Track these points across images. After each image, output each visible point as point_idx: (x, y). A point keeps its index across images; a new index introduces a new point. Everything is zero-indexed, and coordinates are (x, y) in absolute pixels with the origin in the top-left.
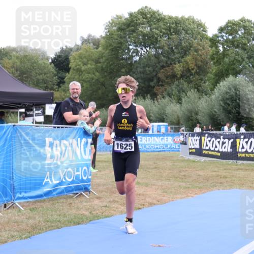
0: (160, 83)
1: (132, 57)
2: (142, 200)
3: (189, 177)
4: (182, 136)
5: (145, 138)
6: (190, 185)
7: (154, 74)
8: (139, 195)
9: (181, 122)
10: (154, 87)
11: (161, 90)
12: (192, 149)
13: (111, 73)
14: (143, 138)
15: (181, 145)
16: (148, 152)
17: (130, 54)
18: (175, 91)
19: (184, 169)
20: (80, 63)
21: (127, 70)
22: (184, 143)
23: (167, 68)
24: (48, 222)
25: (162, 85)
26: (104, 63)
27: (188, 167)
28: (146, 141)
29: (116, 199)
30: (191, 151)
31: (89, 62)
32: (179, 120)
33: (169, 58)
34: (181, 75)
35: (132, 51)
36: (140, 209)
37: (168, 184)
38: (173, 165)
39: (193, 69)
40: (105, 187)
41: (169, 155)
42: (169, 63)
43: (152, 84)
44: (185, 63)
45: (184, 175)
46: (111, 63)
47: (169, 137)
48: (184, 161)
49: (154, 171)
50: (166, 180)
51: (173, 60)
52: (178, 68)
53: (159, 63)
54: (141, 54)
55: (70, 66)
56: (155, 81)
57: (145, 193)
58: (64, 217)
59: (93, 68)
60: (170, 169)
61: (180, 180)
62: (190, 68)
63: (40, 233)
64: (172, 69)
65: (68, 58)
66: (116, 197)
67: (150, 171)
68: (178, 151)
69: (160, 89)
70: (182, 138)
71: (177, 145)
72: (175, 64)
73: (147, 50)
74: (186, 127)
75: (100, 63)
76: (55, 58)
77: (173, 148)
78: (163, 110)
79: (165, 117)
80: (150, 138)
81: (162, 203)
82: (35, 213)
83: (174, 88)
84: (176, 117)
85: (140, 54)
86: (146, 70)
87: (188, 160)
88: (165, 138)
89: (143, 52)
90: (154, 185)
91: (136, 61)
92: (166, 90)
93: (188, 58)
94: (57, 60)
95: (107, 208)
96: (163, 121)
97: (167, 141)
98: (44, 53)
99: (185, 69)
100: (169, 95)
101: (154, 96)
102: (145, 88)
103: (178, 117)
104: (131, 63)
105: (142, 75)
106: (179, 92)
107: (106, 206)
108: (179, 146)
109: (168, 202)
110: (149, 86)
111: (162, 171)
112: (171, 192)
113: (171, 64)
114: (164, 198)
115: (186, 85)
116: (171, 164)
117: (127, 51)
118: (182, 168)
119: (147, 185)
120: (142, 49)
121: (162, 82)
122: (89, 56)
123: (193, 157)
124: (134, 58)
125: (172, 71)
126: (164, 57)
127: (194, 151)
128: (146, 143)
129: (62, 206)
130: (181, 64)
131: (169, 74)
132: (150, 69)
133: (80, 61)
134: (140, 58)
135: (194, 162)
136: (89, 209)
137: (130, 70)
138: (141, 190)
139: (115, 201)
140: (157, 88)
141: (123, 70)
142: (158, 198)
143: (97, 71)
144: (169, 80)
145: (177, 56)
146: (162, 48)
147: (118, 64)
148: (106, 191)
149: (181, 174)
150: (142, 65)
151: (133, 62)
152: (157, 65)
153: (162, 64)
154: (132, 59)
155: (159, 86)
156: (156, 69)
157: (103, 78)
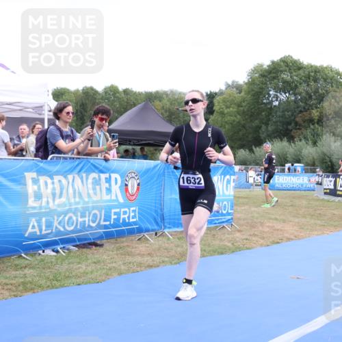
0: (298, 127)
1: (272, 101)
4: (318, 177)
5: (282, 177)
7: (293, 118)
8: (278, 230)
9: (316, 163)
10: (291, 130)
11: (297, 134)
12: (326, 189)
13: (251, 116)
14: (280, 177)
15: (316, 186)
16: (285, 190)
17: (270, 99)
18: (309, 136)
20: (223, 106)
21: (267, 114)
22: (320, 184)
23: (304, 113)
25: (299, 129)
26: (245, 106)
27: (323, 206)
28: (283, 180)
29: (256, 233)
30: (325, 191)
31: (232, 106)
32: (314, 162)
33: (307, 104)
34: (318, 120)
35: (272, 96)
36: (278, 243)
37: (305, 221)
39: (330, 115)
40: (245, 221)
41: (305, 194)
42: (307, 108)
43: (290, 127)
45: (320, 214)
46: (251, 107)
47: (305, 178)
48: (318, 200)
49: (291, 208)
50: (302, 217)
51: (311, 106)
52: (315, 114)
53: (298, 107)
55: (214, 109)
56: (293, 124)
57: (282, 228)
59: (235, 112)
60: (305, 208)
61: (316, 218)
62: (327, 114)
64: (310, 114)
67: (287, 208)
68: (314, 190)
69: (297, 132)
70: (317, 179)
71: (312, 185)
72: (313, 109)
73: (286, 96)
75: (242, 106)
77: (308, 187)
79: (301, 158)
80: (287, 177)
81: (299, 239)
82: (182, 242)
83: (308, 133)
84: (311, 158)
85: (279, 99)
86: (285, 114)
87: (323, 200)
88: (301, 178)
90: (291, 221)
91: (275, 106)
92: (302, 133)
93: (326, 103)
95: (248, 241)
97: (303, 181)
100: (306, 138)
101: (291, 139)
102: (283, 131)
103: (313, 158)
104: (271, 107)
105: (281, 119)
107: (247, 239)
108: (314, 186)
110: (287, 129)
111: (298, 209)
112: (307, 229)
113: (308, 109)
114: (302, 234)
116: (307, 203)
117: (267, 96)
118: (318, 206)
119: (284, 221)
120: (281, 94)
122: (232, 100)
123: (327, 197)
125: (309, 116)
126: (302, 102)
127: (328, 191)
130: (318, 109)
131: (306, 118)
132: (289, 113)
134: (279, 103)
136: (231, 241)
137: (270, 114)
138: (278, 226)
139: (255, 235)
140: (294, 131)
141: (263, 113)
142: (296, 233)
143: (239, 114)
144: (306, 124)
145: (314, 102)
146: (300, 94)
147: (259, 108)
148: (247, 225)
149: (317, 212)
150: (281, 110)
151: (273, 107)
152: (296, 109)
153: (300, 109)
154: (272, 104)
155: (296, 130)
156: (295, 114)
157: (243, 120)
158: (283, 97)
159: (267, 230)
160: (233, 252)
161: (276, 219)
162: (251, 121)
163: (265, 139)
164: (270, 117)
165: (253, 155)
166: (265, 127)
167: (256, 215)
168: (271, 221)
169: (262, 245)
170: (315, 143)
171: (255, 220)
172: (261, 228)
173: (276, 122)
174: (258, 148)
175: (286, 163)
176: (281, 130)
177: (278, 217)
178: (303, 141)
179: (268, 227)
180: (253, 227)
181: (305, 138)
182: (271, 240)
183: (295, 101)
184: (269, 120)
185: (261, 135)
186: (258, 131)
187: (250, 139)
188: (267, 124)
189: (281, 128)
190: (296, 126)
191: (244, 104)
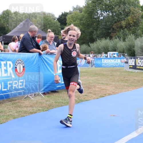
0: (114, 31)
1: (99, 17)
2: (105, 92)
3: (130, 80)
4: (126, 59)
5: (106, 60)
6: (129, 84)
7: (111, 26)
8: (103, 89)
9: (125, 51)
10: (111, 33)
11: (114, 35)
12: (130, 66)
13: (88, 26)
14: (105, 60)
15: (125, 64)
16: (108, 67)
17: (98, 15)
18: (122, 35)
19: (127, 76)
20: (72, 21)
21: (97, 24)
22: (127, 63)
23: (118, 23)
24: (57, 103)
25: (115, 32)
26: (84, 20)
27: (129, 75)
28: (107, 61)
29: (91, 92)
30: (130, 67)
31: (77, 20)
32: (124, 51)
33: (119, 18)
34: (125, 27)
35: (99, 14)
36: (104, 97)
37: (118, 84)
38: (121, 74)
39: (131, 24)
40: (85, 85)
41: (119, 69)
42: (119, 20)
43: (110, 31)
44: (127, 20)
45: (127, 80)
46: (88, 20)
47: (118, 60)
48: (126, 72)
49: (111, 77)
50: (117, 82)
51: (121, 19)
52: (123, 23)
53: (114, 20)
54: (104, 16)
55: (67, 22)
56: (111, 29)
57: (106, 89)
58: (65, 100)
59: (79, 23)
60: (119, 76)
61: (125, 82)
62: (130, 23)
63: (53, 108)
64: (121, 23)
65: (66, 18)
66: (91, 90)
67: (109, 77)
68: (123, 67)
69: (114, 34)
70: (125, 60)
71: (123, 64)
72: (122, 21)
73: (107, 13)
74: (127, 54)
75: (82, 20)
76: (59, 18)
77: (121, 65)
78: (116, 45)
79: (116, 49)
80: (108, 60)
81: (115, 94)
82: (49, 98)
83: (121, 33)
84: (122, 48)
85: (103, 16)
86: (107, 24)
87: (129, 72)
88: (117, 60)
89: (105, 15)
90: (111, 84)
91: (101, 19)
92: (117, 34)
93: (129, 17)
94: (60, 19)
95: (86, 96)
96: (115, 51)
97: (117, 61)
98: (53, 16)
99: (127, 23)
101: (111, 38)
102: (106, 33)
105: (104, 26)
106: (124, 35)
107: (86, 95)
108: (124, 64)
109: (118, 93)
110: (108, 33)
111: (115, 77)
112: (120, 88)
113: (120, 21)
114: (117, 91)
115: (127, 32)
116: (119, 74)
117: (96, 14)
118: (126, 75)
119: (107, 84)
120: (104, 13)
121: (115, 30)
122: (77, 17)
123: (131, 70)
124: (100, 18)
125: (120, 24)
126: (116, 17)
127: (132, 66)
128: (106, 63)
129: (64, 95)
130: (125, 21)
131: (118, 26)
132: (109, 23)
133: (72, 19)
134: (103, 18)
135: (132, 72)
136: (77, 96)
137: (98, 24)
138: (104, 87)
139: (90, 93)
140: (112, 33)
141: (95, 24)
142: (113, 91)
143: (81, 25)
144: (119, 29)
145: (123, 16)
146: (115, 12)
147: (92, 21)
148: (86, 87)
149: (125, 79)
150: (105, 21)
151: (100, 20)
152: (113, 21)
153: (115, 21)
154: (99, 18)
155: (113, 33)
156: (112, 23)
157: (84, 28)
159: (97, 89)
160: (78, 103)
161: (103, 83)
162: (88, 28)
163: (96, 39)
164: (99, 26)
165: (89, 48)
166: (96, 32)
167: (91, 82)
168: (99, 84)
169: (94, 98)
170: (124, 40)
171: (91, 85)
172: (94, 89)
173: (102, 29)
174: (92, 44)
175: (108, 52)
176: (105, 33)
177: (103, 82)
178: (118, 39)
179: (98, 88)
180: (90, 88)
181: (118, 37)
182: (99, 95)
183: (112, 16)
184: (98, 27)
185: (93, 36)
186: (92, 34)
187: (88, 39)
188: (97, 30)
189: (105, 32)
190: (113, 30)
191: (83, 19)
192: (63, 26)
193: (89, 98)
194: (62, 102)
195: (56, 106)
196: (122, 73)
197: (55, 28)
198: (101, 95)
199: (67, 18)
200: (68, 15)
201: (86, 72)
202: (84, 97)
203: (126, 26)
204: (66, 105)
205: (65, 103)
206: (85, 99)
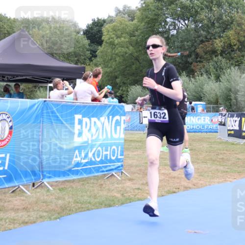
1: (169, 30)
2: (177, 183)
3: (228, 160)
4: (220, 116)
6: (228, 169)
7: (193, 49)
8: (174, 178)
9: (220, 101)
10: (192, 63)
11: (199, 67)
12: (230, 130)
15: (219, 126)
17: (167, 27)
19: (222, 152)
20: (113, 36)
22: (223, 124)
23: (206, 43)
24: (78, 203)
25: (200, 62)
26: (139, 36)
27: (227, 150)
30: (229, 132)
32: (217, 100)
33: (209, 33)
34: (221, 51)
35: (169, 24)
36: (174, 192)
37: (205, 167)
38: (211, 147)
39: (235, 45)
40: (138, 169)
41: (206, 136)
42: (209, 37)
43: (190, 60)
44: (226, 38)
45: (222, 158)
47: (206, 117)
48: (221, 143)
51: (213, 35)
52: (218, 44)
53: (199, 37)
54: (179, 28)
55: (103, 38)
56: (193, 56)
57: (180, 176)
58: (95, 198)
59: (127, 42)
60: (206, 152)
61: (218, 163)
62: (232, 44)
63: (69, 214)
64: (213, 44)
65: (101, 31)
68: (216, 132)
69: (198, 65)
70: (220, 119)
71: (214, 126)
72: (215, 39)
73: (185, 23)
75: (134, 36)
76: (86, 30)
77: (210, 128)
78: (201, 88)
79: (202, 95)
81: (199, 188)
83: (211, 65)
84: (214, 95)
85: (177, 28)
86: (184, 45)
87: (227, 142)
88: (202, 118)
91: (173, 35)
92: (204, 66)
93: (231, 32)
94: (89, 32)
95: (140, 191)
96: (200, 100)
97: (204, 121)
98: (75, 25)
99: (226, 45)
100: (208, 72)
101: (191, 73)
102: (182, 64)
103: (216, 95)
104: (168, 36)
107: (139, 189)
108: (217, 127)
109: (204, 187)
110: (187, 62)
112: (208, 176)
113: (211, 39)
114: (201, 182)
116: (208, 146)
117: (163, 24)
120: (180, 22)
121: (200, 58)
122: (123, 28)
124: (171, 31)
125: (211, 46)
126: (204, 31)
129: (93, 187)
130: (222, 39)
131: (208, 49)
132: (188, 44)
134: (177, 32)
135: (233, 144)
136: (121, 191)
140: (195, 64)
143: (131, 45)
144: (208, 56)
145: (218, 30)
146: (201, 21)
148: (139, 172)
149: (219, 157)
150: (180, 39)
151: (170, 36)
152: (197, 39)
153: (201, 38)
154: (170, 33)
155: (197, 63)
156: (195, 44)
157: (137, 52)
158: (182, 24)
160: (122, 204)
170: (218, 78)
176: (180, 63)
178: (205, 76)
182: (166, 190)
183: (196, 30)
189: (180, 61)
190: (197, 58)
191: (137, 33)
192: (96, 47)
193: (145, 195)
194: (88, 201)
195: (76, 210)
196: (213, 146)
197: (79, 50)
198: (169, 188)
199: (104, 29)
200: (105, 24)
201: (141, 141)
202: (134, 192)
203: (224, 50)
204: (98, 209)
205: (96, 203)
206: (136, 197)
